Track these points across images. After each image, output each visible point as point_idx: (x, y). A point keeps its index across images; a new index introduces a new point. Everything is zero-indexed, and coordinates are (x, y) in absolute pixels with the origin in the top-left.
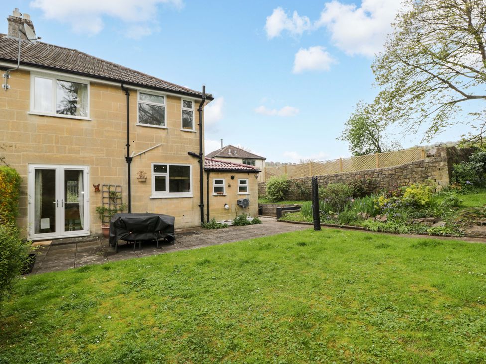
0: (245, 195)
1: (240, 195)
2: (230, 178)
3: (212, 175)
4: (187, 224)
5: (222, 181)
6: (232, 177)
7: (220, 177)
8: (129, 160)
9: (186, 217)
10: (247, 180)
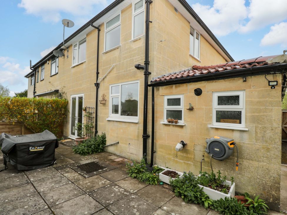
0: (233, 130)
1: (217, 129)
2: (193, 93)
3: (162, 90)
4: (132, 155)
5: (179, 99)
6: (198, 92)
7: (176, 92)
8: (97, 85)
9: (131, 147)
10: (242, 95)
